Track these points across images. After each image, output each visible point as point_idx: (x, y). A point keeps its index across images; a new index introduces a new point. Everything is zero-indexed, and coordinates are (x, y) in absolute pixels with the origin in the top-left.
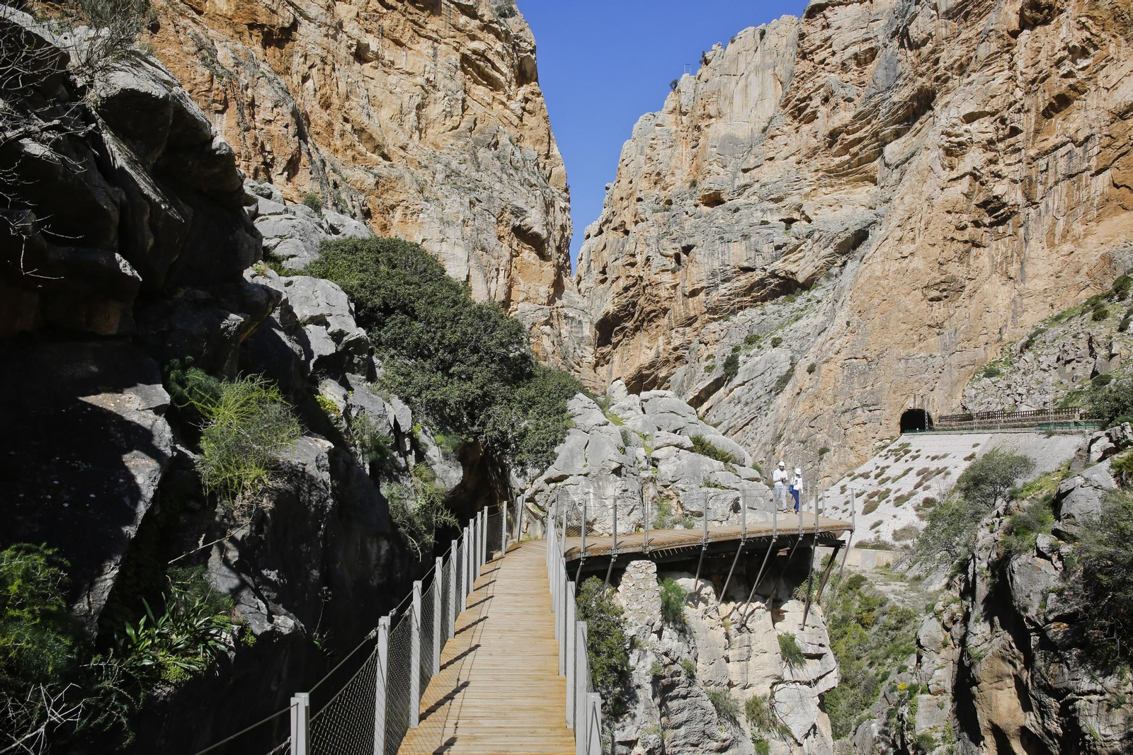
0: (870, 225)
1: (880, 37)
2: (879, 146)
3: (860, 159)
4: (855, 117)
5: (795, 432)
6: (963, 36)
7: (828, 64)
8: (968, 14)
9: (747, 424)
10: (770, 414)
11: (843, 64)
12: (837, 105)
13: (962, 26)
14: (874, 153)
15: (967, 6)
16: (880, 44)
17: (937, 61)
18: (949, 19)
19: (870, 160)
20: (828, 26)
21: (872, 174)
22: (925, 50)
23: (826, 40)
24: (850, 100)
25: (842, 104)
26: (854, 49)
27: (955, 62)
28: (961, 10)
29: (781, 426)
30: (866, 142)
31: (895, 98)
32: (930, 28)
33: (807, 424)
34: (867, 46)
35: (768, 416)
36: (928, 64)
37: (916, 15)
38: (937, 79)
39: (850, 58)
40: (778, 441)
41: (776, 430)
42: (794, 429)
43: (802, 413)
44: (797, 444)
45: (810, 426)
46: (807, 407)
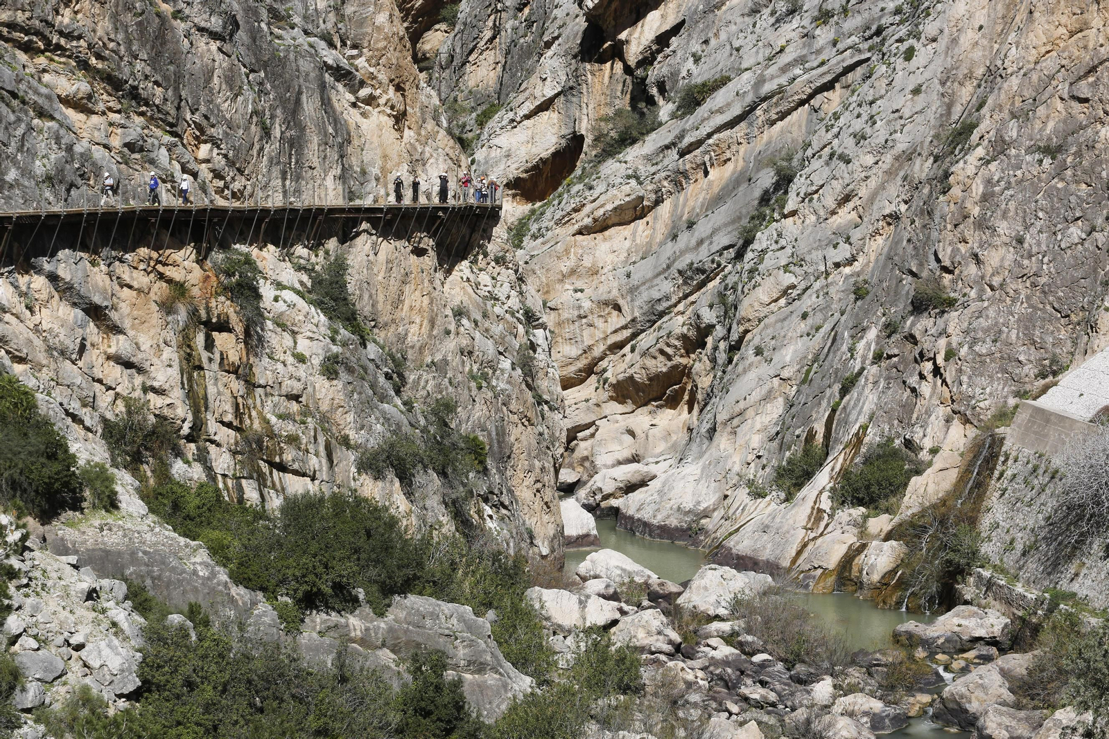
5: (1022, 115)
9: (829, 86)
10: (923, 53)
29: (966, 93)
33: (1064, 89)
35: (919, 60)
40: (960, 147)
41: (949, 106)
42: (1018, 104)
43: (1043, 50)
44: (1028, 158)
45: (1074, 97)
46: (1062, 30)
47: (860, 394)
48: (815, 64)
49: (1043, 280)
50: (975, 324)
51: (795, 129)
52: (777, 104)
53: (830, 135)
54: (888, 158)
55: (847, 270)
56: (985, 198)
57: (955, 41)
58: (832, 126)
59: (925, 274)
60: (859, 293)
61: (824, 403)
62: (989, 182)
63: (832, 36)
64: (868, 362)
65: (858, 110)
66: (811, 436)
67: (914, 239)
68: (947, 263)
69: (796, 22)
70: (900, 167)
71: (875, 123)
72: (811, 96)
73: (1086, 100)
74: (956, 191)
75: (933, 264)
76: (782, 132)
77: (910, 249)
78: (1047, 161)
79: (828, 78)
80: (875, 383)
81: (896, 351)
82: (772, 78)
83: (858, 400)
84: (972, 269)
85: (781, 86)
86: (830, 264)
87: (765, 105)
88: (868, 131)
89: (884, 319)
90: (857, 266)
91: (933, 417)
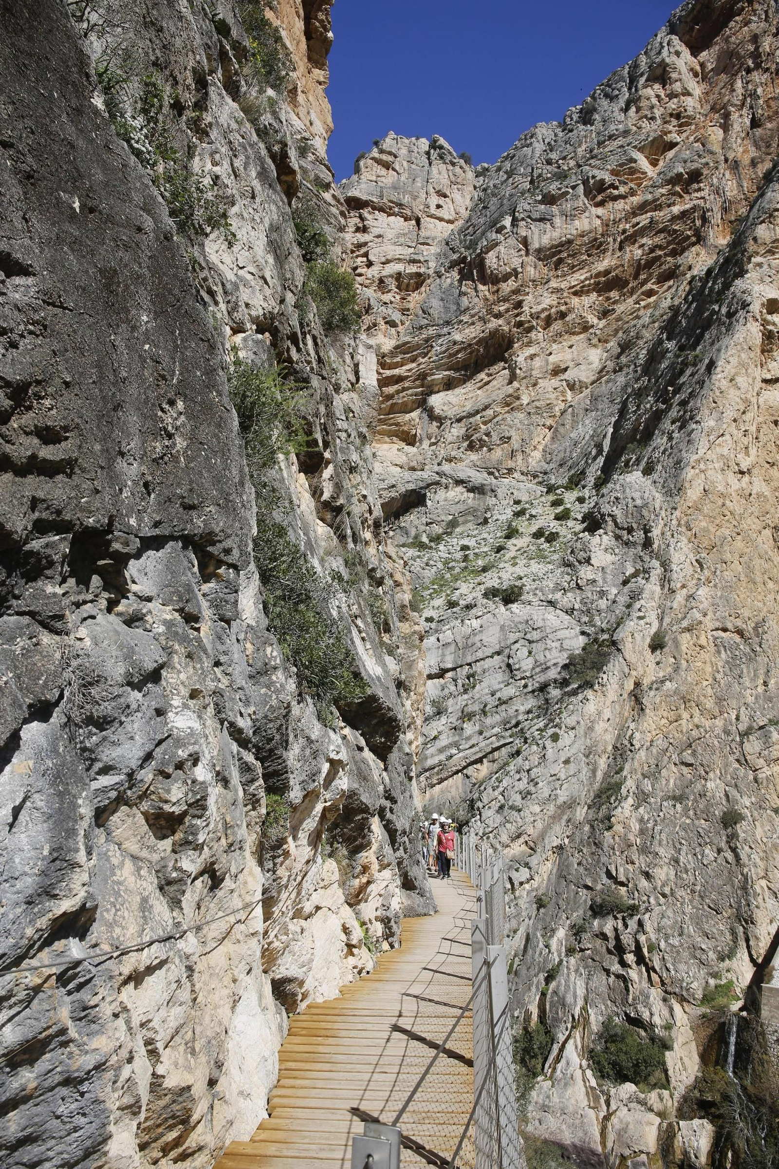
0: (429, 485)
1: (432, 264)
2: (422, 393)
3: (393, 405)
4: (397, 347)
6: (554, 284)
7: (360, 275)
8: (560, 261)
11: (381, 281)
12: (375, 325)
13: (551, 273)
14: (413, 402)
15: (560, 252)
16: (431, 272)
17: (519, 305)
18: (539, 259)
19: (406, 409)
20: (364, 230)
21: (406, 428)
22: (507, 287)
23: (359, 246)
24: (392, 324)
25: (383, 326)
26: (399, 267)
27: (543, 310)
28: (554, 255)
30: (407, 384)
31: (458, 337)
32: (516, 262)
33: (675, 758)
34: (413, 269)
36: (507, 305)
37: (497, 244)
38: (519, 324)
39: (391, 276)
40: (613, 798)
41: (594, 771)
42: (646, 768)
43: (654, 733)
44: (665, 804)
45: (683, 763)
46: (664, 721)
47: (567, 981)
48: (467, 746)
49: (698, 888)
50: (662, 923)
51: (453, 790)
52: (438, 774)
53: (496, 793)
54: (551, 808)
55: (527, 886)
56: (642, 832)
57: (591, 729)
58: (498, 787)
59: (599, 887)
60: (540, 904)
61: (534, 989)
62: (641, 820)
63: (477, 728)
64: (563, 955)
65: (518, 776)
66: (528, 1016)
67: (584, 862)
68: (622, 878)
69: (443, 720)
70: (563, 813)
71: (537, 783)
72: (465, 768)
73: (691, 765)
74: (619, 828)
75: (605, 880)
76: (442, 791)
77: (581, 869)
78: (678, 806)
79: (480, 755)
80: (577, 971)
81: (590, 946)
82: (432, 756)
83: (567, 986)
84: (643, 883)
85: (440, 762)
86: (516, 883)
87: (427, 774)
88: (533, 789)
89: (568, 922)
90: (535, 884)
91: (652, 998)
